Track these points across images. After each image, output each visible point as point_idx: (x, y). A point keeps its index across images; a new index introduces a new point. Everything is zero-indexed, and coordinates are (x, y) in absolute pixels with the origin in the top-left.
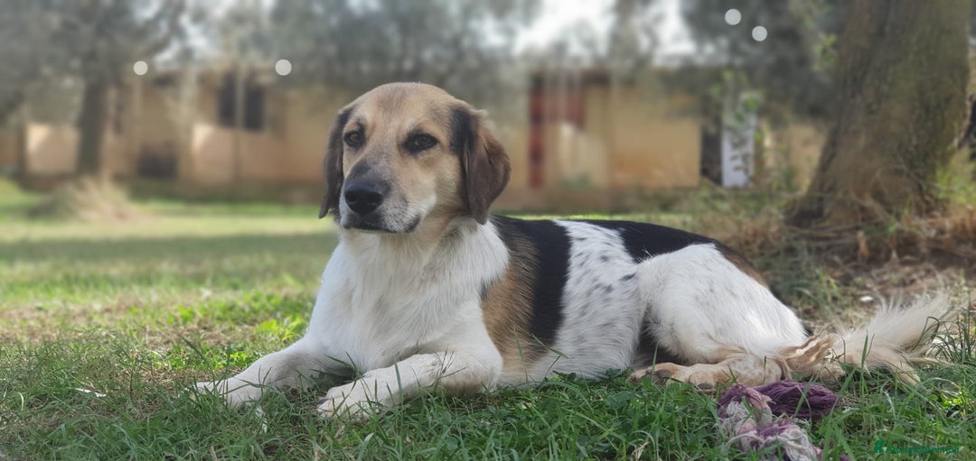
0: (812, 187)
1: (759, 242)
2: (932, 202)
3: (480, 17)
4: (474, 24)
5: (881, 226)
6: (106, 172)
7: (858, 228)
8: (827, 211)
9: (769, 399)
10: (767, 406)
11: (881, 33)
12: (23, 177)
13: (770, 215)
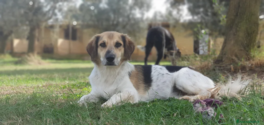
0: (220, 54)
1: (206, 68)
2: (250, 57)
3: (135, 9)
4: (133, 12)
5: (237, 64)
6: (36, 52)
7: (231, 64)
8: (223, 60)
9: (206, 103)
10: (205, 104)
11: (237, 15)
12: (13, 54)
13: (209, 61)
